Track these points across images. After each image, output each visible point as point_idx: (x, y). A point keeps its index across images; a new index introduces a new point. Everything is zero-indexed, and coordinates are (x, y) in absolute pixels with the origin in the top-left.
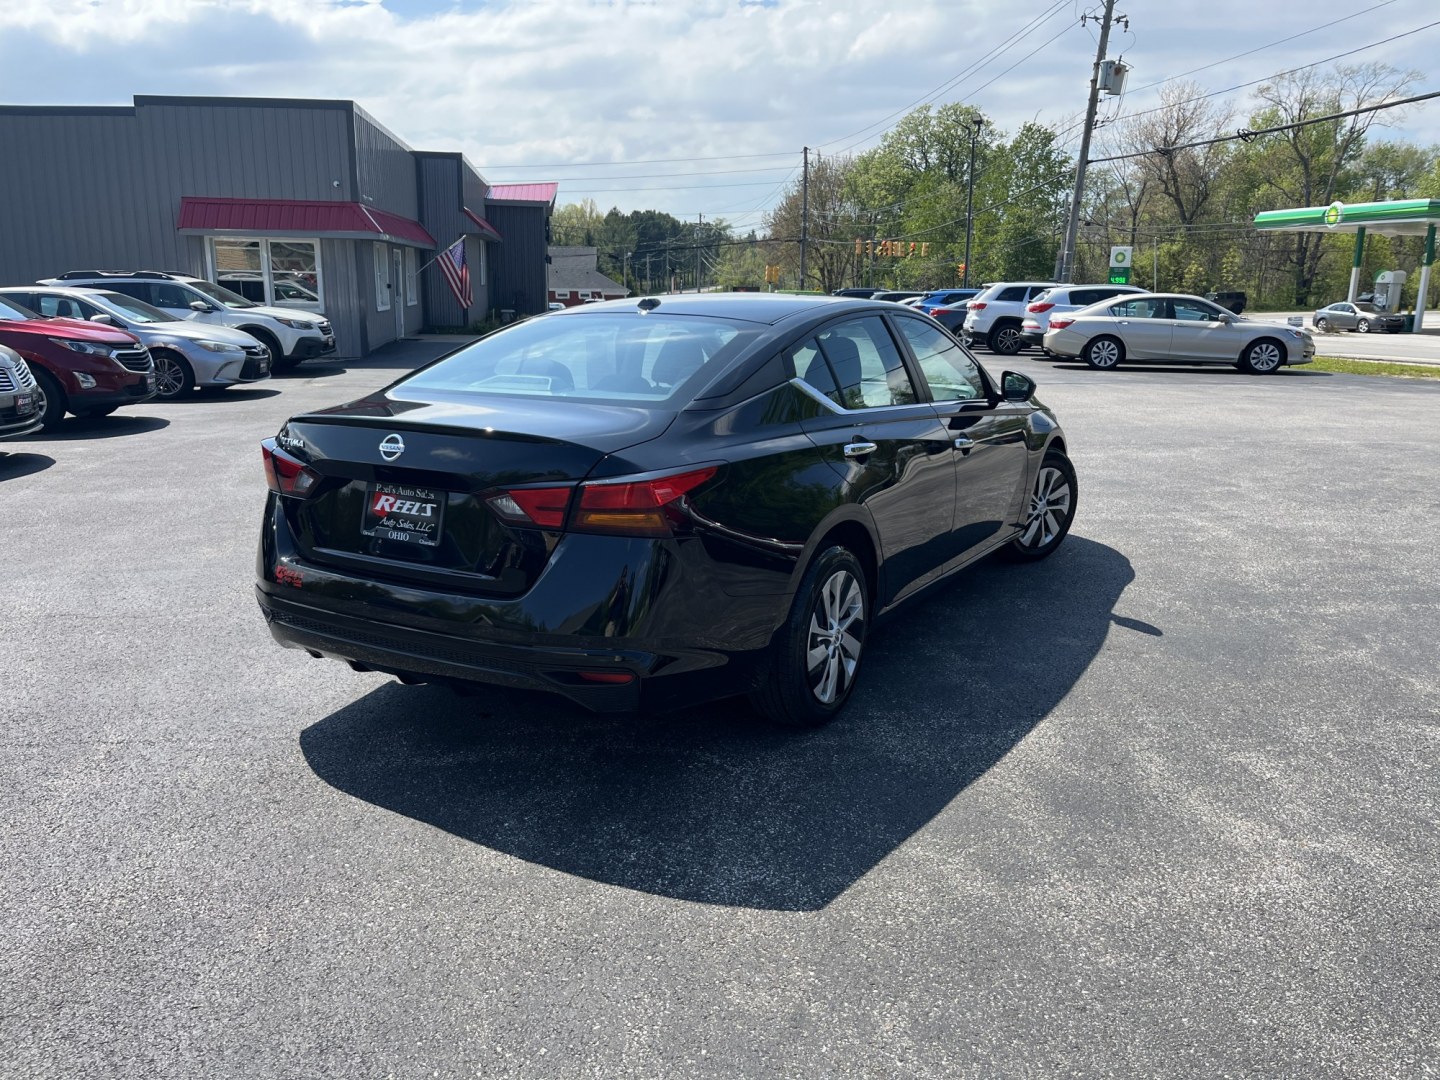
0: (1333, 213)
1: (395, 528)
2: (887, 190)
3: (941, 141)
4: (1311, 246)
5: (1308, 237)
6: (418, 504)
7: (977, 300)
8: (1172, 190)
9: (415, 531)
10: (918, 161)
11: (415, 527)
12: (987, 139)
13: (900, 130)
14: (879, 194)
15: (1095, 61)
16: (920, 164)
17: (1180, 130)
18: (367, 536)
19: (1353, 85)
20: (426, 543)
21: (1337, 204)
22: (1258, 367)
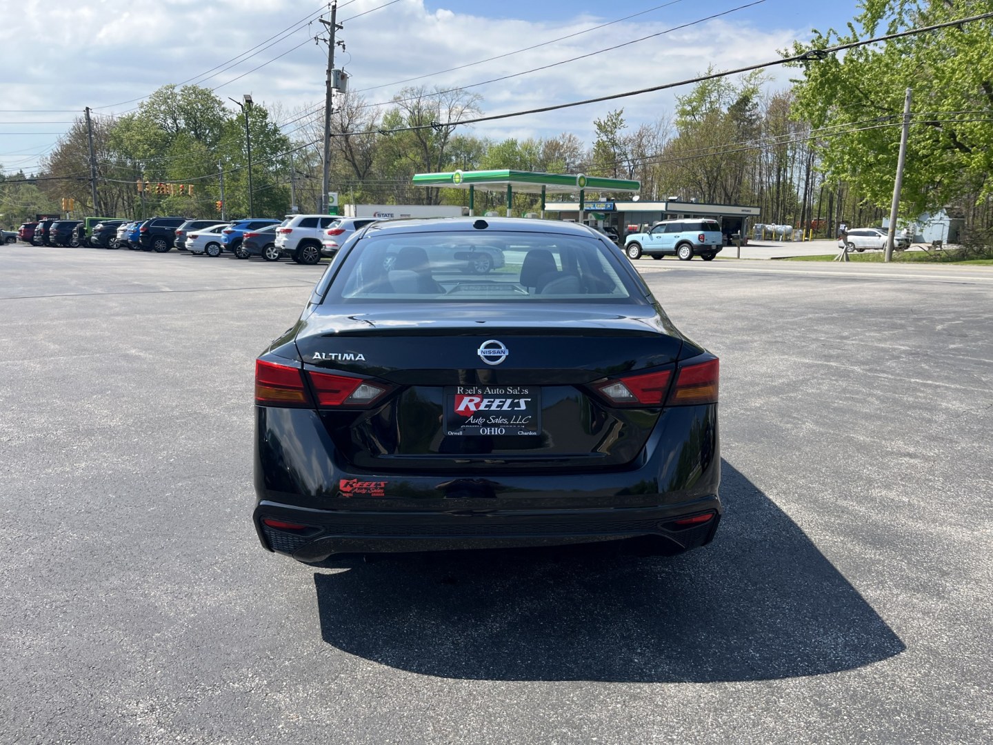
0: (457, 176)
1: (485, 425)
2: (149, 145)
3: (186, 112)
4: (434, 194)
5: (431, 191)
6: (509, 401)
7: (284, 226)
8: (350, 157)
9: (509, 424)
10: (170, 125)
11: (509, 421)
12: (221, 114)
13: (153, 100)
14: (143, 148)
15: (327, 69)
16: (173, 127)
17: (350, 119)
18: (454, 436)
19: (446, 100)
20: (526, 434)
21: (459, 171)
22: (479, 270)
